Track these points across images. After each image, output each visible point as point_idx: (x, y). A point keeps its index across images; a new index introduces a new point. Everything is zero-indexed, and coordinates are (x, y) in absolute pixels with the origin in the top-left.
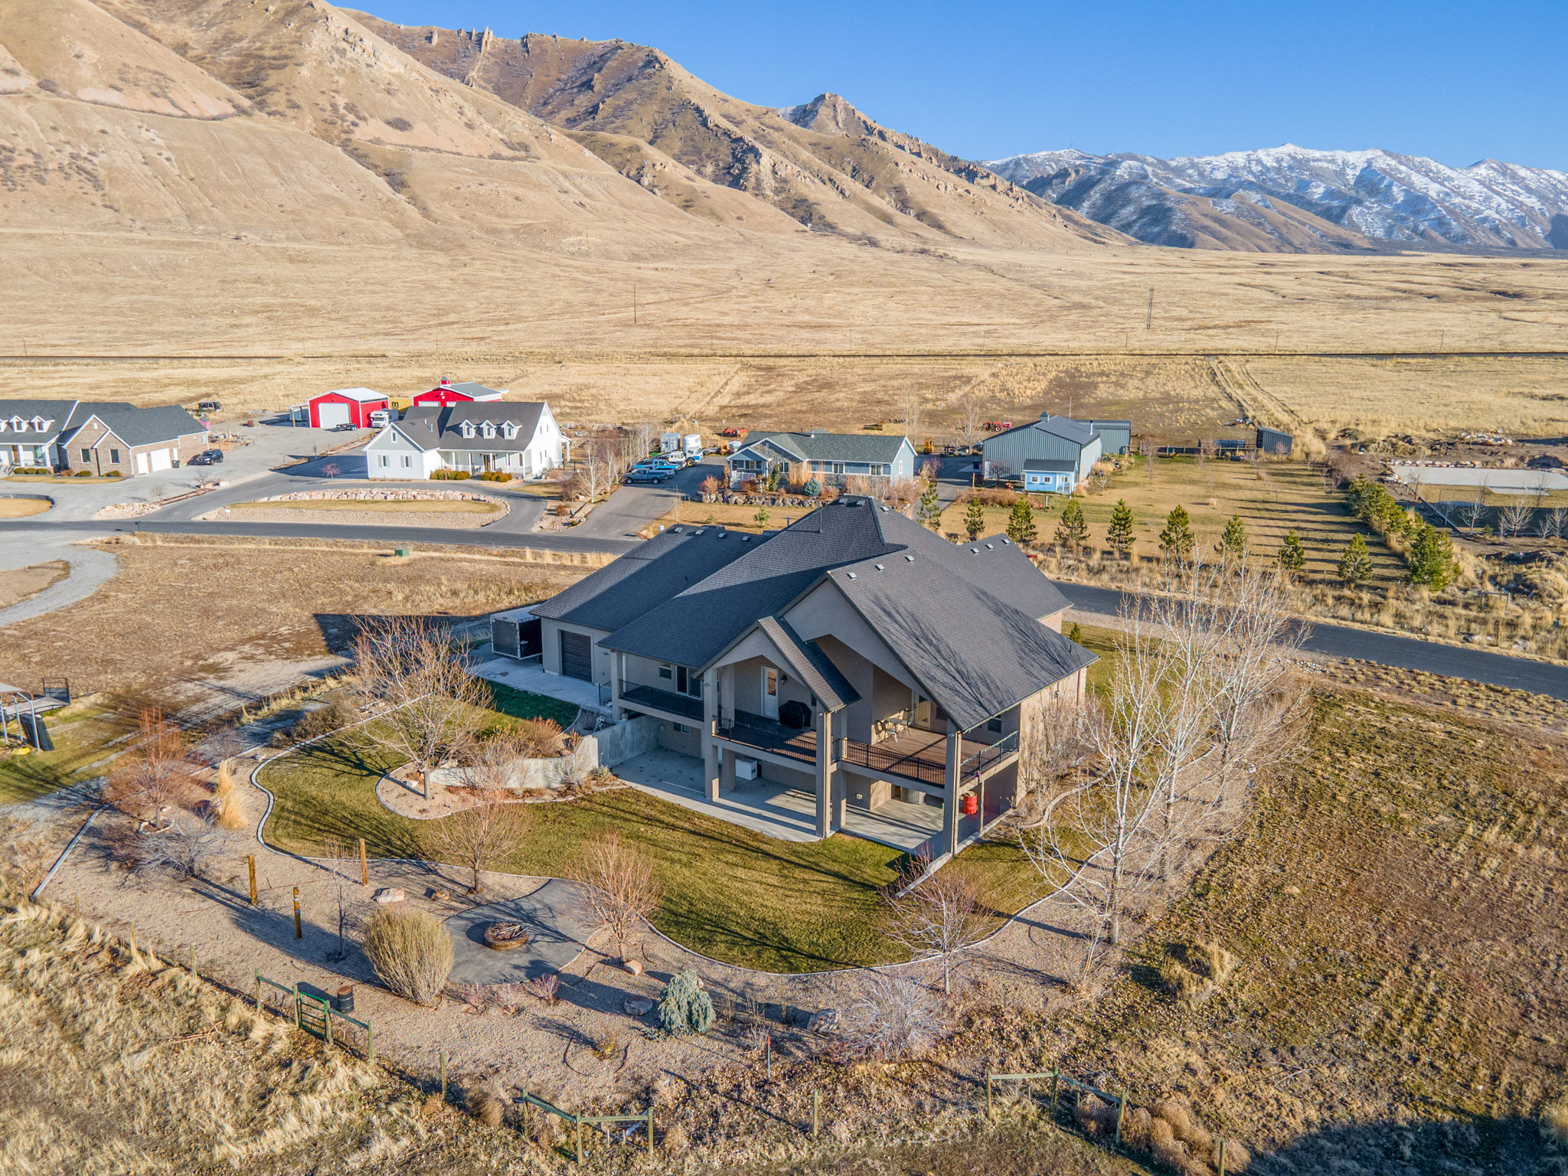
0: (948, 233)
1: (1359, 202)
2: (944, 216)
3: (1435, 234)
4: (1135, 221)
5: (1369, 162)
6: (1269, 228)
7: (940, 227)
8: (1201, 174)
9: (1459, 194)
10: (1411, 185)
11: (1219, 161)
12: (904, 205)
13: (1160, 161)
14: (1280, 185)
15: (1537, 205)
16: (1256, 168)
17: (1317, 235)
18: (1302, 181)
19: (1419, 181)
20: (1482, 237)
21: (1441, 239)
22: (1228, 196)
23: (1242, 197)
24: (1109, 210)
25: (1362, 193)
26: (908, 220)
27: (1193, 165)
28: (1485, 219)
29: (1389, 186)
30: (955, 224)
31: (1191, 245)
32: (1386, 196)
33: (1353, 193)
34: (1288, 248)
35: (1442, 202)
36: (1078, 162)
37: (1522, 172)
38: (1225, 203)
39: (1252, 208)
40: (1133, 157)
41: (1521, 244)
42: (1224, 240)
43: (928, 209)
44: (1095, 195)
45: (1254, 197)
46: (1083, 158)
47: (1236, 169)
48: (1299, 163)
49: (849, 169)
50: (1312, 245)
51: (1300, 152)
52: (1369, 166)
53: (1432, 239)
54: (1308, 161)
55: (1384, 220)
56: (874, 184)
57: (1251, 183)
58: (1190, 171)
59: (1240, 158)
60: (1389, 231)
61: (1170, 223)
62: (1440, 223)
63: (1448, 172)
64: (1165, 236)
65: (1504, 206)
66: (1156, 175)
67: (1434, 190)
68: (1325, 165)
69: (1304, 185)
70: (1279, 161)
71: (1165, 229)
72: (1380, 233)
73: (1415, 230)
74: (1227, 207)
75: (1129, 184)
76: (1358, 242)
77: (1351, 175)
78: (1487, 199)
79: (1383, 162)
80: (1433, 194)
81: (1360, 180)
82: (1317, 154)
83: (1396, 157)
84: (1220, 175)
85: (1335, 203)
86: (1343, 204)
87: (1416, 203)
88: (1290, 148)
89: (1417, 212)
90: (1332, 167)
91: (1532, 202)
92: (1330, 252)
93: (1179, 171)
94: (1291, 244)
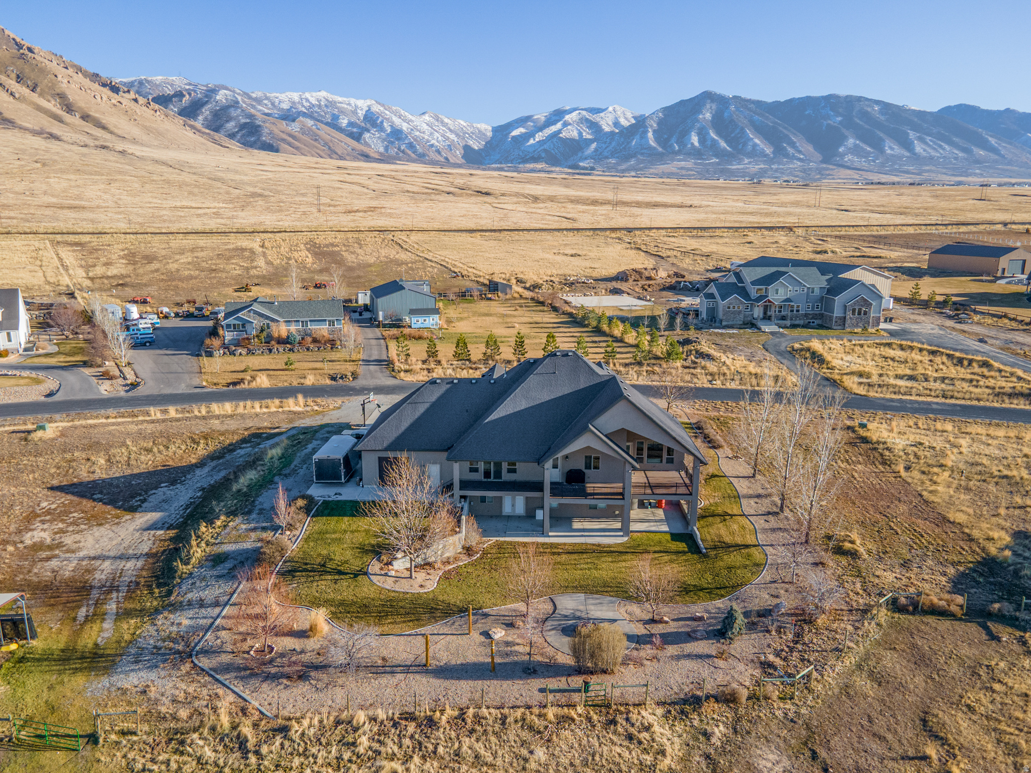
0: (111, 133)
1: (368, 131)
2: (105, 120)
3: (410, 152)
4: (237, 132)
5: (369, 107)
6: (322, 143)
7: (104, 128)
8: (273, 104)
9: (418, 130)
10: (393, 122)
11: (282, 96)
12: (69, 108)
13: (245, 93)
14: (322, 116)
15: (456, 139)
16: (307, 104)
17: (349, 149)
18: (334, 114)
19: (397, 121)
20: (433, 155)
21: (413, 155)
22: (294, 121)
23: (302, 122)
24: (218, 123)
25: (368, 126)
26: (75, 120)
27: (267, 98)
28: (432, 146)
29: (382, 122)
30: (115, 126)
31: (277, 151)
32: (381, 128)
33: (363, 124)
34: (334, 156)
35: (410, 133)
36: (187, 87)
37: (446, 120)
38: (293, 124)
39: (310, 129)
40: (227, 89)
41: (451, 161)
42: (297, 148)
43: (91, 113)
44: (206, 112)
45: (310, 123)
46: (190, 84)
47: (294, 103)
48: (331, 104)
49: (14, 76)
50: (348, 155)
51: (331, 97)
52: (369, 109)
53: (409, 155)
54: (335, 102)
55: (383, 142)
56: (38, 89)
57: (305, 113)
58: (266, 102)
59: (295, 96)
60: (386, 148)
61: (260, 135)
62: (411, 146)
63: (410, 117)
64: (259, 144)
65: (440, 138)
66: (244, 102)
67: (405, 127)
68: (345, 106)
69: (335, 117)
70: (319, 101)
71: (258, 139)
72: (382, 150)
73: (399, 149)
74: (295, 127)
75: (229, 107)
76: (372, 155)
77: (361, 114)
78: (431, 134)
79: (376, 108)
80: (404, 128)
81: (366, 117)
82: (340, 99)
83: (383, 105)
84: (285, 106)
85: (355, 130)
86: (359, 131)
87: (397, 134)
88: (323, 94)
89: (399, 139)
90: (350, 108)
91: (452, 137)
92: (359, 160)
93: (259, 101)
94: (336, 153)
